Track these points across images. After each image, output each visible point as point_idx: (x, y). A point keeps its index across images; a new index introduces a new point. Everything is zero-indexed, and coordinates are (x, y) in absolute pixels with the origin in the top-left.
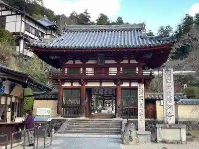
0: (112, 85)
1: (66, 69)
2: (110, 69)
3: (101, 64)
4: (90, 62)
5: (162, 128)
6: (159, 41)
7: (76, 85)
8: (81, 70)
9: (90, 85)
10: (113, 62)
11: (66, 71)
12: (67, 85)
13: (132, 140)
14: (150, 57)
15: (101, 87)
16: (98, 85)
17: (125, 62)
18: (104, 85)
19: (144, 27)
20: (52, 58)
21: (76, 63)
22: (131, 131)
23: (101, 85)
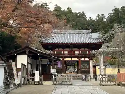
0: (77, 59)
1: (55, 52)
2: (75, 52)
3: (72, 50)
4: (66, 49)
6: (98, 40)
9: (67, 59)
10: (77, 49)
13: (89, 80)
14: (94, 47)
17: (83, 49)
18: (73, 59)
21: (60, 49)
23: (71, 59)
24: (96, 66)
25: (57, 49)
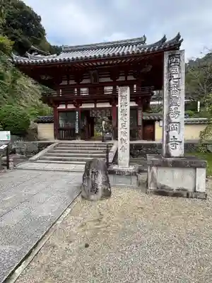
0: (108, 105)
1: (61, 90)
2: (105, 88)
3: (96, 83)
4: (84, 81)
5: (158, 166)
7: (71, 107)
8: (76, 90)
9: (84, 106)
10: (108, 80)
12: (62, 107)
13: (96, 192)
15: (96, 108)
16: (92, 106)
17: (122, 79)
18: (99, 105)
19: (145, 40)
20: (44, 78)
21: (70, 83)
22: (95, 174)
23: (95, 106)
24: (155, 120)
25: (65, 83)
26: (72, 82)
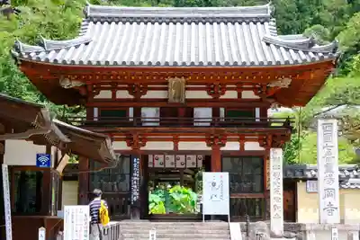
0: (202, 146)
2: (196, 110)
3: (177, 101)
4: (151, 95)
6: (306, 53)
8: (131, 110)
9: (150, 146)
10: (204, 95)
11: (96, 114)
14: (287, 86)
15: (176, 152)
16: (169, 146)
18: (183, 146)
20: (66, 84)
21: (119, 97)
23: (176, 146)
24: (298, 180)
25: (105, 94)
26: (123, 94)
